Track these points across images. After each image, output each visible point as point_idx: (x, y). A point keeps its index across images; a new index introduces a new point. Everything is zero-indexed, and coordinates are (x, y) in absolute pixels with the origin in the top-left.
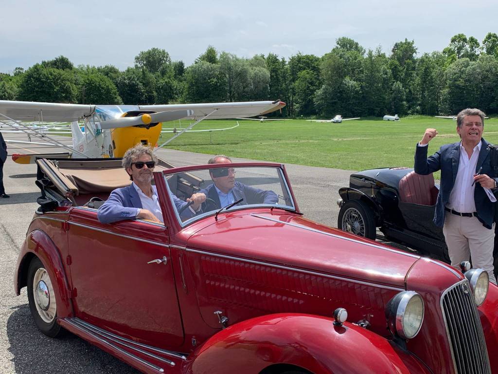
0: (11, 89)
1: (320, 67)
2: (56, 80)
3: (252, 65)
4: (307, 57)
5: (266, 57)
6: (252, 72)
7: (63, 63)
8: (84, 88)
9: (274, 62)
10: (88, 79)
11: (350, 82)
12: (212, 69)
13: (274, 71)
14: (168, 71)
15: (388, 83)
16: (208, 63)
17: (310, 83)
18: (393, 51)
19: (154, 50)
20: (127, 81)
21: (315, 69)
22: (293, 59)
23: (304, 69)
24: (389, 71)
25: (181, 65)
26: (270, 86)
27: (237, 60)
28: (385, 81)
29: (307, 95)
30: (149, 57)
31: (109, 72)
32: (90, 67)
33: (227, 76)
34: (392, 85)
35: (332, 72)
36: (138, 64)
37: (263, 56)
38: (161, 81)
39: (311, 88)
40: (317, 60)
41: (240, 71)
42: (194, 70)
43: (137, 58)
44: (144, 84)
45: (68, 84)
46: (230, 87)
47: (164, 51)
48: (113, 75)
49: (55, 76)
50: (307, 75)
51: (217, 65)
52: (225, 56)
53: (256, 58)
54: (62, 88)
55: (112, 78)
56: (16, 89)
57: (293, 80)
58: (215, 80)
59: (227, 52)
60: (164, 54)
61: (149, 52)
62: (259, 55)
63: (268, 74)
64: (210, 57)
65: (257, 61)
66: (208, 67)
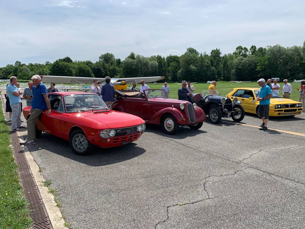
0: (46, 71)
1: (180, 61)
2: (66, 67)
3: (150, 60)
4: (174, 56)
5: (156, 56)
6: (150, 63)
7: (68, 60)
8: (78, 71)
9: (160, 59)
10: (79, 67)
11: (192, 67)
12: (134, 62)
13: (160, 62)
14: (114, 63)
15: (209, 68)
16: (131, 60)
17: (175, 68)
18: (211, 53)
19: (107, 54)
21: (178, 62)
22: (168, 58)
23: (173, 62)
24: (209, 62)
25: (119, 60)
26: (158, 69)
27: (144, 58)
28: (208, 67)
29: (174, 73)
30: (105, 57)
31: (88, 63)
32: (80, 61)
33: (140, 65)
34: (211, 68)
35: (185, 63)
36: (100, 60)
38: (111, 67)
39: (176, 70)
40: (178, 57)
41: (145, 63)
42: (125, 63)
43: (100, 57)
44: (103, 68)
45: (71, 69)
46: (141, 69)
47: (112, 54)
49: (65, 65)
50: (174, 64)
51: (135, 60)
52: (138, 56)
54: (68, 70)
55: (89, 66)
56: (48, 71)
57: (168, 67)
58: (135, 67)
59: (139, 55)
60: (112, 56)
61: (105, 55)
62: (153, 55)
63: (157, 64)
64: (132, 56)
65: (153, 58)
66: (131, 61)
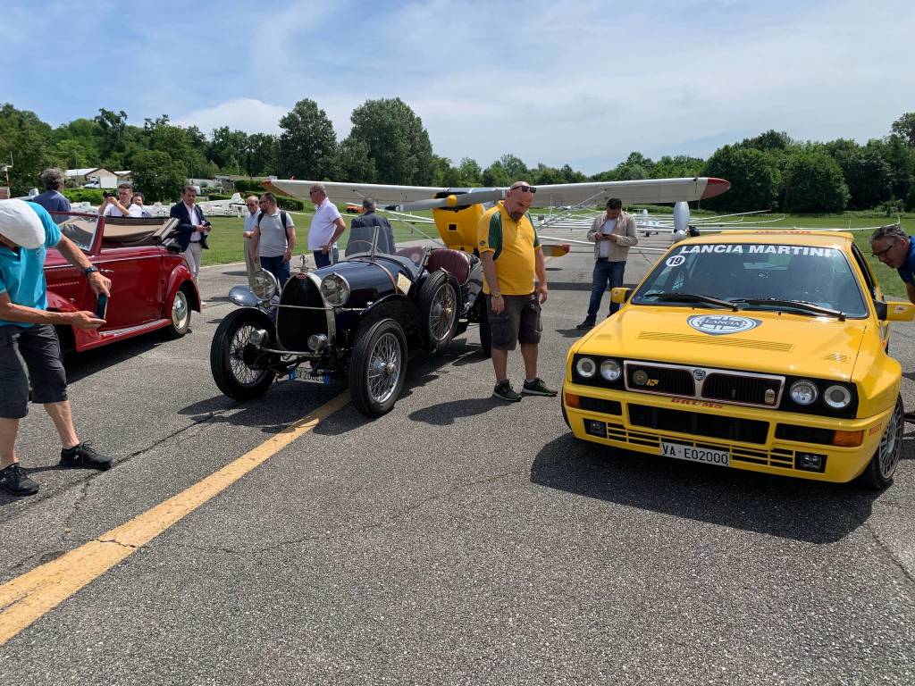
2: (751, 164)
8: (790, 175)
10: (799, 161)
20: (863, 161)
36: (896, 133)
43: (896, 125)
44: (892, 164)
45: (768, 169)
48: (843, 153)
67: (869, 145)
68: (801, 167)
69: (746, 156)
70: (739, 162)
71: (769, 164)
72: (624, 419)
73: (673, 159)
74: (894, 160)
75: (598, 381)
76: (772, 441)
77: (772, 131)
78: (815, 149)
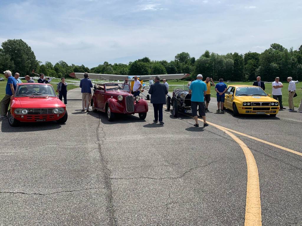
0: (126, 70)
1: (259, 58)
2: (143, 66)
3: (226, 58)
4: (253, 53)
5: (233, 54)
6: (225, 61)
7: (146, 60)
8: (153, 70)
9: (236, 56)
11: (274, 65)
12: (207, 60)
13: (236, 60)
14: (188, 61)
15: (295, 65)
16: (205, 58)
17: (253, 66)
18: (299, 49)
19: (183, 53)
20: (170, 67)
21: (256, 59)
22: (246, 54)
23: (251, 59)
24: (296, 59)
25: (194, 59)
26: (234, 67)
27: (219, 56)
28: (293, 64)
29: (252, 71)
30: (181, 56)
31: (164, 63)
32: (157, 61)
33: (214, 63)
34: (297, 66)
35: (265, 60)
36: (176, 59)
37: (231, 54)
38: (184, 66)
39: (254, 68)
40: (257, 54)
41: (220, 61)
42: (199, 61)
43: (176, 57)
44: (177, 68)
46: (215, 68)
47: (187, 53)
48: (165, 64)
50: (252, 62)
51: (209, 58)
52: (213, 55)
53: (228, 55)
54: (145, 69)
55: (164, 65)
56: (128, 70)
57: (245, 64)
58: (208, 65)
60: (187, 54)
61: (181, 54)
62: (230, 53)
63: (233, 62)
64: (207, 55)
65: (229, 56)
66: (205, 60)
67: (171, 62)
68: (155, 68)
69: (141, 64)
70: (139, 66)
71: (147, 67)
72: (252, 110)
73: (118, 64)
74: (177, 66)
75: (247, 105)
76: (271, 110)
77: (146, 57)
78: (158, 63)
